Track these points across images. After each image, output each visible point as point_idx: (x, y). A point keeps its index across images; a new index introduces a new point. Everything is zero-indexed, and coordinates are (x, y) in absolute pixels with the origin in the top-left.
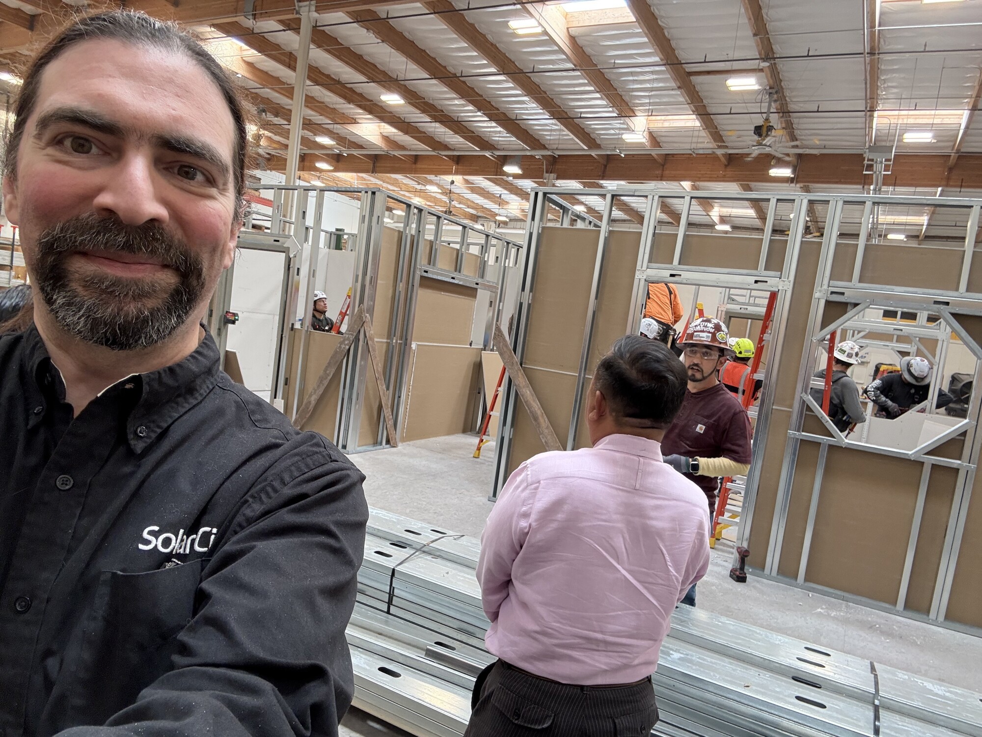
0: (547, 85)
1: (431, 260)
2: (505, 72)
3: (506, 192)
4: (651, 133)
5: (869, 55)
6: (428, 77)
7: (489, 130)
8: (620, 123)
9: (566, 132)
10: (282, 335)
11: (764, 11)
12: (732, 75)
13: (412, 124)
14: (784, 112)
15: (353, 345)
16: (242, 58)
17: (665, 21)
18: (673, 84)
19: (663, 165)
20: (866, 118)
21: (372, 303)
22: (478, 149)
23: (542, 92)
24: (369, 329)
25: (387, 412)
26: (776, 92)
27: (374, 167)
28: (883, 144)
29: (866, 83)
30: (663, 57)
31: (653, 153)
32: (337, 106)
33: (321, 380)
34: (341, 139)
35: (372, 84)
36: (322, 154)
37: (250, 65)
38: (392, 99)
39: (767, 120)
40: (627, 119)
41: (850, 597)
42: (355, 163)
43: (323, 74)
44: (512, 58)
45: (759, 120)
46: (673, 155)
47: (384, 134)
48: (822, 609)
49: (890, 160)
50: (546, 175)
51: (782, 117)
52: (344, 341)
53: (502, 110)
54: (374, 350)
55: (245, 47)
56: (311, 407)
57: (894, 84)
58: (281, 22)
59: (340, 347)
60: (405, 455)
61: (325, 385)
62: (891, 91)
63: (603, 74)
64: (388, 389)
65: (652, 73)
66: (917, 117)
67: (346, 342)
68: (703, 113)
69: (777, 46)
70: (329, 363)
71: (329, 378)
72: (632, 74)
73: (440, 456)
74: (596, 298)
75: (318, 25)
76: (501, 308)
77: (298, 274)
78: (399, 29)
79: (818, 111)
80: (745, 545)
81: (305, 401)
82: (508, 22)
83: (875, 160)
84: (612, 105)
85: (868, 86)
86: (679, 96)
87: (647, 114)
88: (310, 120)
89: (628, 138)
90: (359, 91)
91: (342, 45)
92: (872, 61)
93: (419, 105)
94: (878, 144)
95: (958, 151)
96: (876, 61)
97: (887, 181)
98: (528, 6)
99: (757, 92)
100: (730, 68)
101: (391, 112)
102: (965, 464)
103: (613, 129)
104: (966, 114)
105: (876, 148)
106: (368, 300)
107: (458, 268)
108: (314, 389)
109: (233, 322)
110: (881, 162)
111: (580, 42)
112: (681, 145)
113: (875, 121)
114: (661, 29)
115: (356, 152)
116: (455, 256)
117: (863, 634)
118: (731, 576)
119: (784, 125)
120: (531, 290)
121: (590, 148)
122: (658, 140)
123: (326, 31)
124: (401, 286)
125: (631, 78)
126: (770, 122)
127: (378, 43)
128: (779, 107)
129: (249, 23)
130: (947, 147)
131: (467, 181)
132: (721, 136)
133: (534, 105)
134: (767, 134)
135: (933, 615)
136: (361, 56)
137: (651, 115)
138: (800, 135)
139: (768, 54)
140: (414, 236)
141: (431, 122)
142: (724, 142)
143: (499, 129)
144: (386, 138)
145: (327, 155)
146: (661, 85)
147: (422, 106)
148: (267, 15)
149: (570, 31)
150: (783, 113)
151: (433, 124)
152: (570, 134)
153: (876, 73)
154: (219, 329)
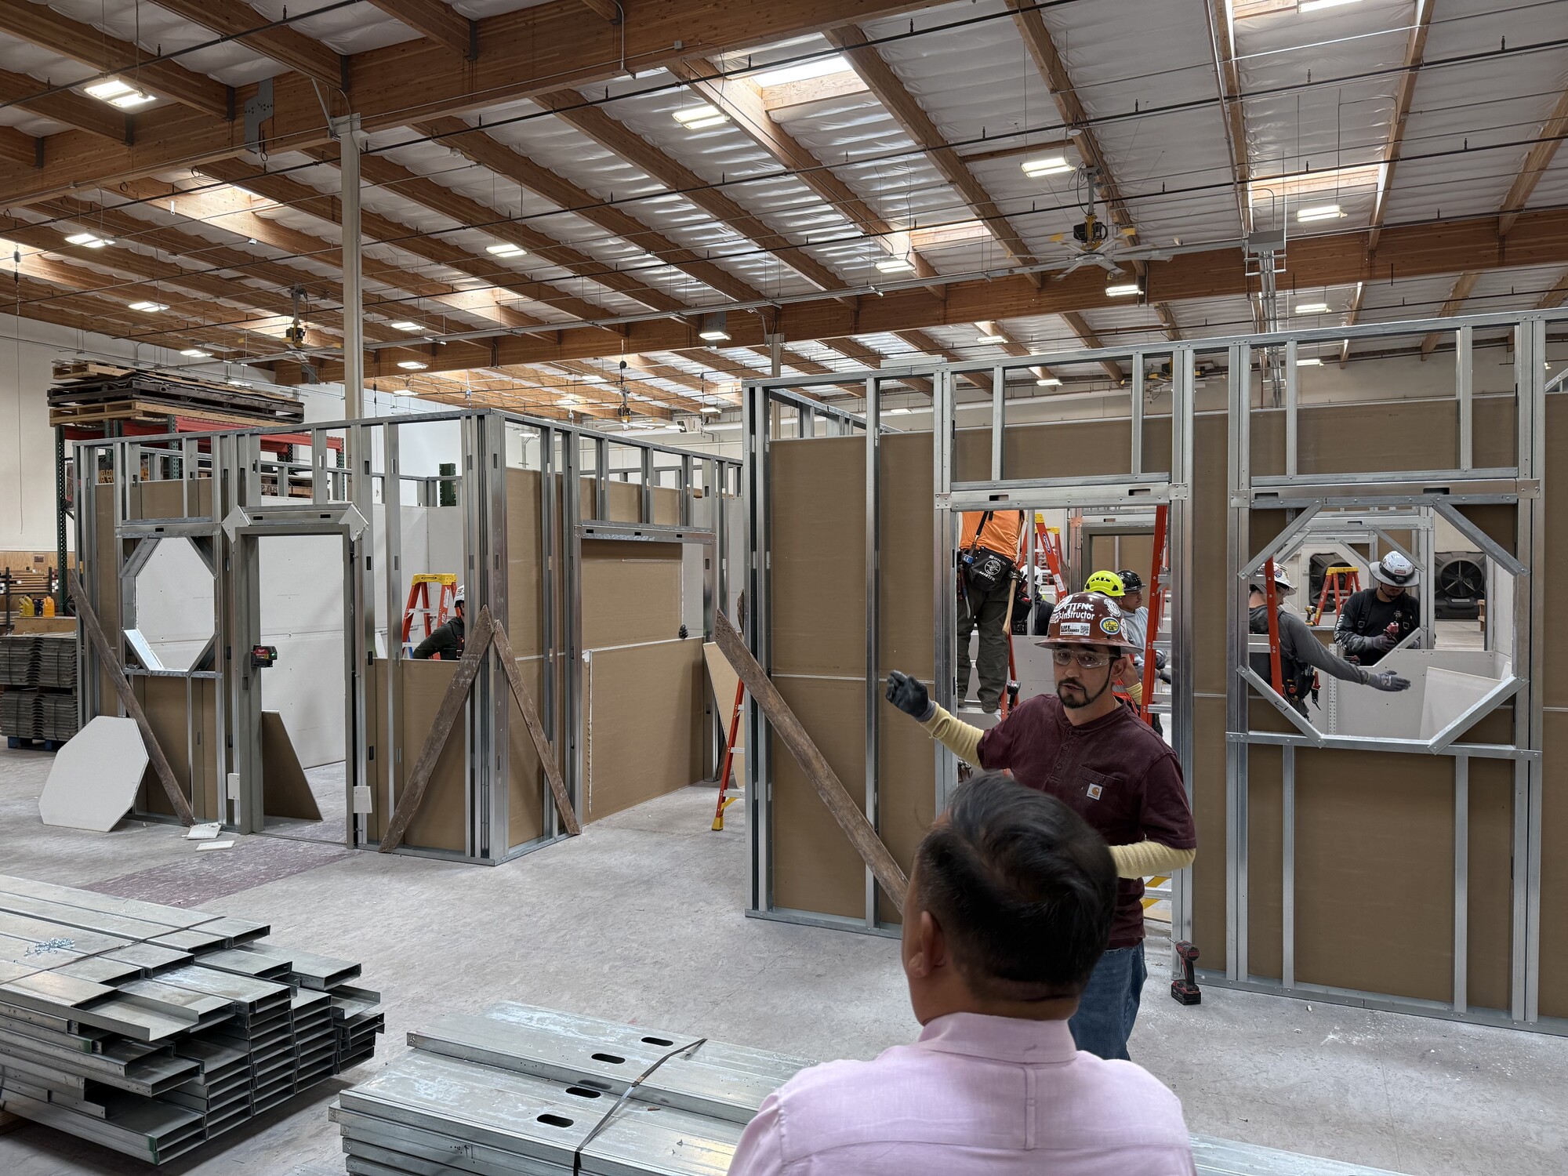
0: (748, 200)
1: (597, 508)
2: (680, 189)
3: (709, 369)
4: (918, 255)
5: (1227, 100)
6: (559, 208)
7: (668, 278)
8: (870, 245)
9: (789, 268)
10: (354, 674)
11: (1061, 54)
12: (1029, 154)
13: (546, 283)
14: (1115, 199)
15: (479, 674)
16: (253, 213)
17: (914, 85)
18: (940, 178)
19: (945, 301)
20: (1236, 193)
21: (502, 600)
22: (656, 310)
23: (742, 213)
24: (503, 645)
25: (554, 779)
26: (1098, 172)
27: (494, 354)
28: (1268, 228)
29: (1229, 143)
30: (919, 139)
31: (928, 285)
32: (421, 270)
33: (431, 743)
34: (432, 320)
35: (472, 230)
36: (407, 347)
37: (268, 223)
38: (506, 251)
39: (1091, 214)
40: (879, 239)
41: (1374, 999)
42: (462, 353)
43: (391, 224)
44: (688, 165)
45: (1079, 217)
46: (957, 284)
47: (503, 303)
48: (1335, 1032)
49: (1282, 252)
50: (768, 337)
51: (1112, 207)
52: (462, 671)
53: (684, 246)
54: (517, 678)
55: (256, 196)
56: (420, 791)
57: (1270, 138)
58: (309, 151)
59: (457, 682)
60: (593, 848)
61: (439, 752)
62: (1266, 149)
63: (832, 174)
64: (550, 738)
65: (907, 164)
66: (1311, 181)
67: (467, 673)
68: (991, 214)
69: (1089, 103)
70: (441, 713)
71: (445, 737)
72: (876, 169)
73: (655, 838)
74: (877, 547)
75: (369, 149)
76: (724, 567)
77: (369, 567)
78: (501, 141)
79: (1164, 193)
80: (1188, 938)
81: (407, 784)
82: (673, 112)
83: (1260, 254)
84: (852, 220)
85: (1233, 146)
86: (954, 195)
87: (908, 227)
88: (379, 296)
89: (885, 267)
90: (453, 242)
91: (414, 175)
92: (1233, 109)
93: (552, 253)
94: (1260, 230)
95: (1380, 225)
96: (1239, 108)
97: (1282, 283)
98: (701, 85)
99: (1071, 175)
100: (1023, 144)
101: (509, 269)
102: (1522, 751)
103: (859, 255)
104: (1383, 169)
105: (1257, 237)
106: (496, 597)
107: (644, 516)
108: (420, 760)
109: (269, 664)
110: (1270, 256)
111: (791, 130)
112: (967, 267)
113: (1251, 196)
114: (911, 98)
115: (462, 338)
116: (635, 498)
117: (1414, 1074)
118: (1174, 995)
119: (1116, 219)
120: (767, 548)
121: (830, 289)
122: (932, 264)
123: (386, 158)
124: (552, 562)
125: (876, 176)
126: (1096, 217)
127: (471, 166)
128: (1105, 193)
129: (256, 158)
130: (1362, 221)
131: (647, 361)
132: (1025, 247)
133: (733, 234)
134: (1094, 236)
135: (1517, 1013)
136: (448, 188)
137: (915, 228)
138: (1144, 231)
139: (1077, 116)
140: (562, 476)
141: (575, 277)
142: (1030, 253)
143: (684, 275)
144: (507, 310)
145: (415, 347)
146: (923, 181)
147: (556, 255)
148: (283, 142)
149: (771, 115)
150: (1113, 200)
151: (579, 280)
152: (797, 271)
153: (1241, 125)
154: (246, 679)
